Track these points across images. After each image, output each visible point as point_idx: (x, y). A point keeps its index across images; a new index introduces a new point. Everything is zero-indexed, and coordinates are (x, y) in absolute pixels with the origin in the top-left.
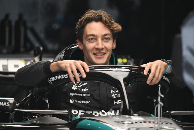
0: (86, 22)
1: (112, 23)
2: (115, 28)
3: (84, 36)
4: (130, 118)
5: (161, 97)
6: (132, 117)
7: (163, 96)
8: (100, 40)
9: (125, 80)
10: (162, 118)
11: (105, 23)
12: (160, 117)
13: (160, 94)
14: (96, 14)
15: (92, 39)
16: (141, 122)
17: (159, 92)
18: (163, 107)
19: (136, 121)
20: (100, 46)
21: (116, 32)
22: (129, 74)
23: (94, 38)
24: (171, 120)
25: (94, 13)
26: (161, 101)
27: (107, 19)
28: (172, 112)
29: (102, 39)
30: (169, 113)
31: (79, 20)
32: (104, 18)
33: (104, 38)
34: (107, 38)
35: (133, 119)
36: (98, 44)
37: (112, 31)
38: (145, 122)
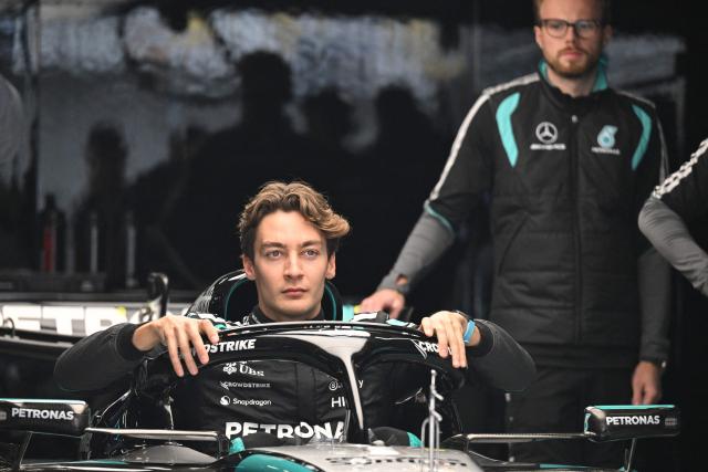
1: (325, 215)
2: (332, 226)
3: (257, 245)
4: (365, 450)
5: (437, 400)
6: (369, 447)
7: (440, 398)
8: (293, 255)
9: (355, 358)
10: (438, 450)
12: (435, 447)
13: (434, 392)
14: (286, 193)
15: (276, 253)
16: (389, 461)
17: (433, 387)
18: (440, 423)
19: (379, 458)
20: (295, 271)
21: (334, 236)
22: (367, 343)
23: (280, 250)
24: (465, 455)
25: (282, 190)
26: (437, 410)
27: (311, 206)
28: (470, 436)
29: (301, 254)
30: (464, 439)
31: (247, 207)
32: (304, 203)
33: (306, 250)
34: (311, 252)
35: (372, 453)
36: (288, 266)
37: (324, 233)
38: (399, 460)
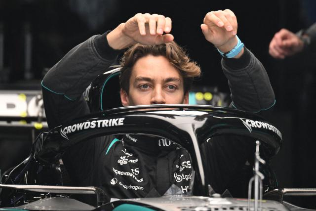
0: (136, 55)
3: (132, 80)
4: (206, 200)
5: (260, 164)
6: (210, 199)
7: (263, 161)
8: (158, 87)
10: (261, 201)
11: (170, 58)
12: (259, 198)
13: (258, 158)
15: (145, 86)
16: (225, 209)
17: (257, 154)
18: (264, 181)
19: (216, 207)
20: (159, 98)
24: (281, 204)
26: (260, 170)
27: (174, 52)
29: (164, 87)
32: (169, 50)
35: (211, 203)
36: (154, 95)
38: (232, 208)
